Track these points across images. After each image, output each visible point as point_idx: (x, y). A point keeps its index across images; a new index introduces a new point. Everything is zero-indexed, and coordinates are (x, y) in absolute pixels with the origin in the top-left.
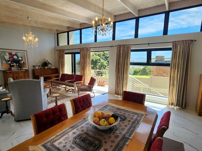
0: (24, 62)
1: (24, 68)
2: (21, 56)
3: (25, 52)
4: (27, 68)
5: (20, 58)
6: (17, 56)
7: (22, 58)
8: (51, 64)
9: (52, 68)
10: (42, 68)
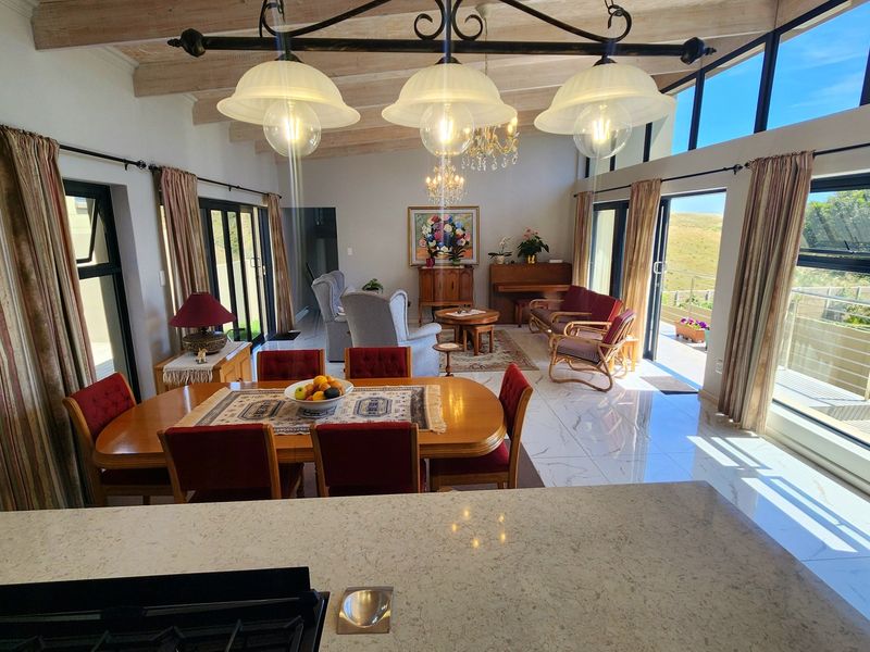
0: (467, 243)
1: (463, 261)
2: (461, 224)
3: (474, 211)
4: (474, 261)
5: (459, 232)
6: (453, 225)
7: (463, 229)
8: (547, 248)
9: (552, 261)
10: (517, 260)
